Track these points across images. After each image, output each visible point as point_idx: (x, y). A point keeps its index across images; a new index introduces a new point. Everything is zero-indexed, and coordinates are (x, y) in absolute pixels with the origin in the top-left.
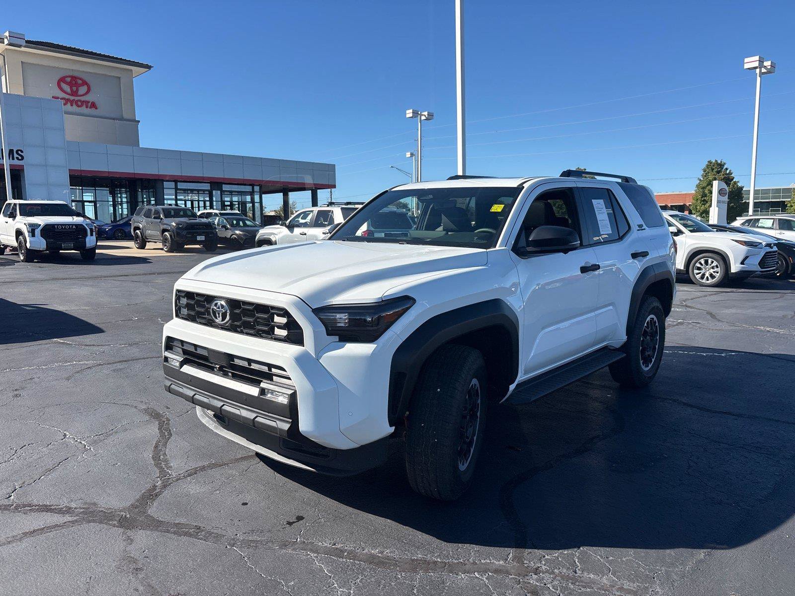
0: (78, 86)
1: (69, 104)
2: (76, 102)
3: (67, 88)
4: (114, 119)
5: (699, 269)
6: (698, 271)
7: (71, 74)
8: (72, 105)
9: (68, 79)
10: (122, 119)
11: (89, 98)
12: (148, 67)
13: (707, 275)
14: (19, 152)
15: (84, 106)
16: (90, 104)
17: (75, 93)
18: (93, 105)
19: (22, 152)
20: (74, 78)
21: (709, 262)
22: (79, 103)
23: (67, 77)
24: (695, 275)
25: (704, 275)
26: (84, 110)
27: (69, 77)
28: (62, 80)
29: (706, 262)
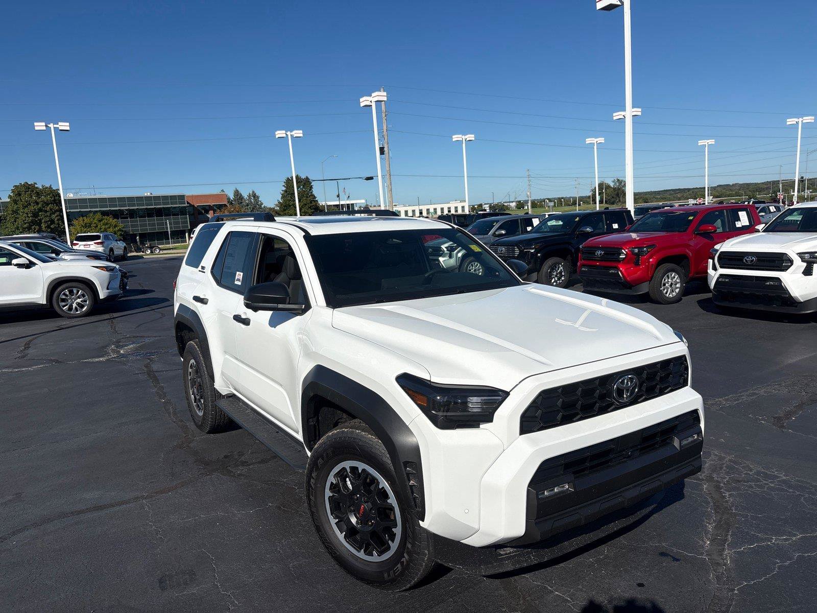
5: (63, 300)
6: (64, 304)
13: (74, 305)
21: (75, 291)
24: (62, 307)
25: (71, 306)
29: (71, 292)
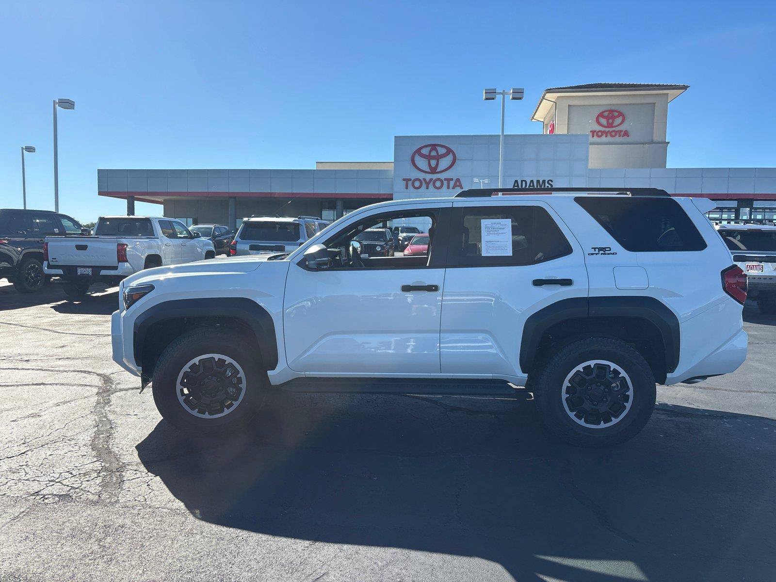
0: (614, 118)
1: (604, 136)
2: (610, 133)
3: (604, 121)
4: (643, 144)
7: (608, 108)
8: (606, 136)
9: (606, 114)
10: (652, 142)
11: (623, 128)
12: (685, 88)
14: (550, 182)
15: (618, 136)
16: (622, 133)
17: (610, 125)
18: (626, 134)
19: (552, 181)
20: (611, 111)
22: (613, 134)
23: (604, 112)
26: (617, 139)
27: (607, 111)
28: (601, 115)
